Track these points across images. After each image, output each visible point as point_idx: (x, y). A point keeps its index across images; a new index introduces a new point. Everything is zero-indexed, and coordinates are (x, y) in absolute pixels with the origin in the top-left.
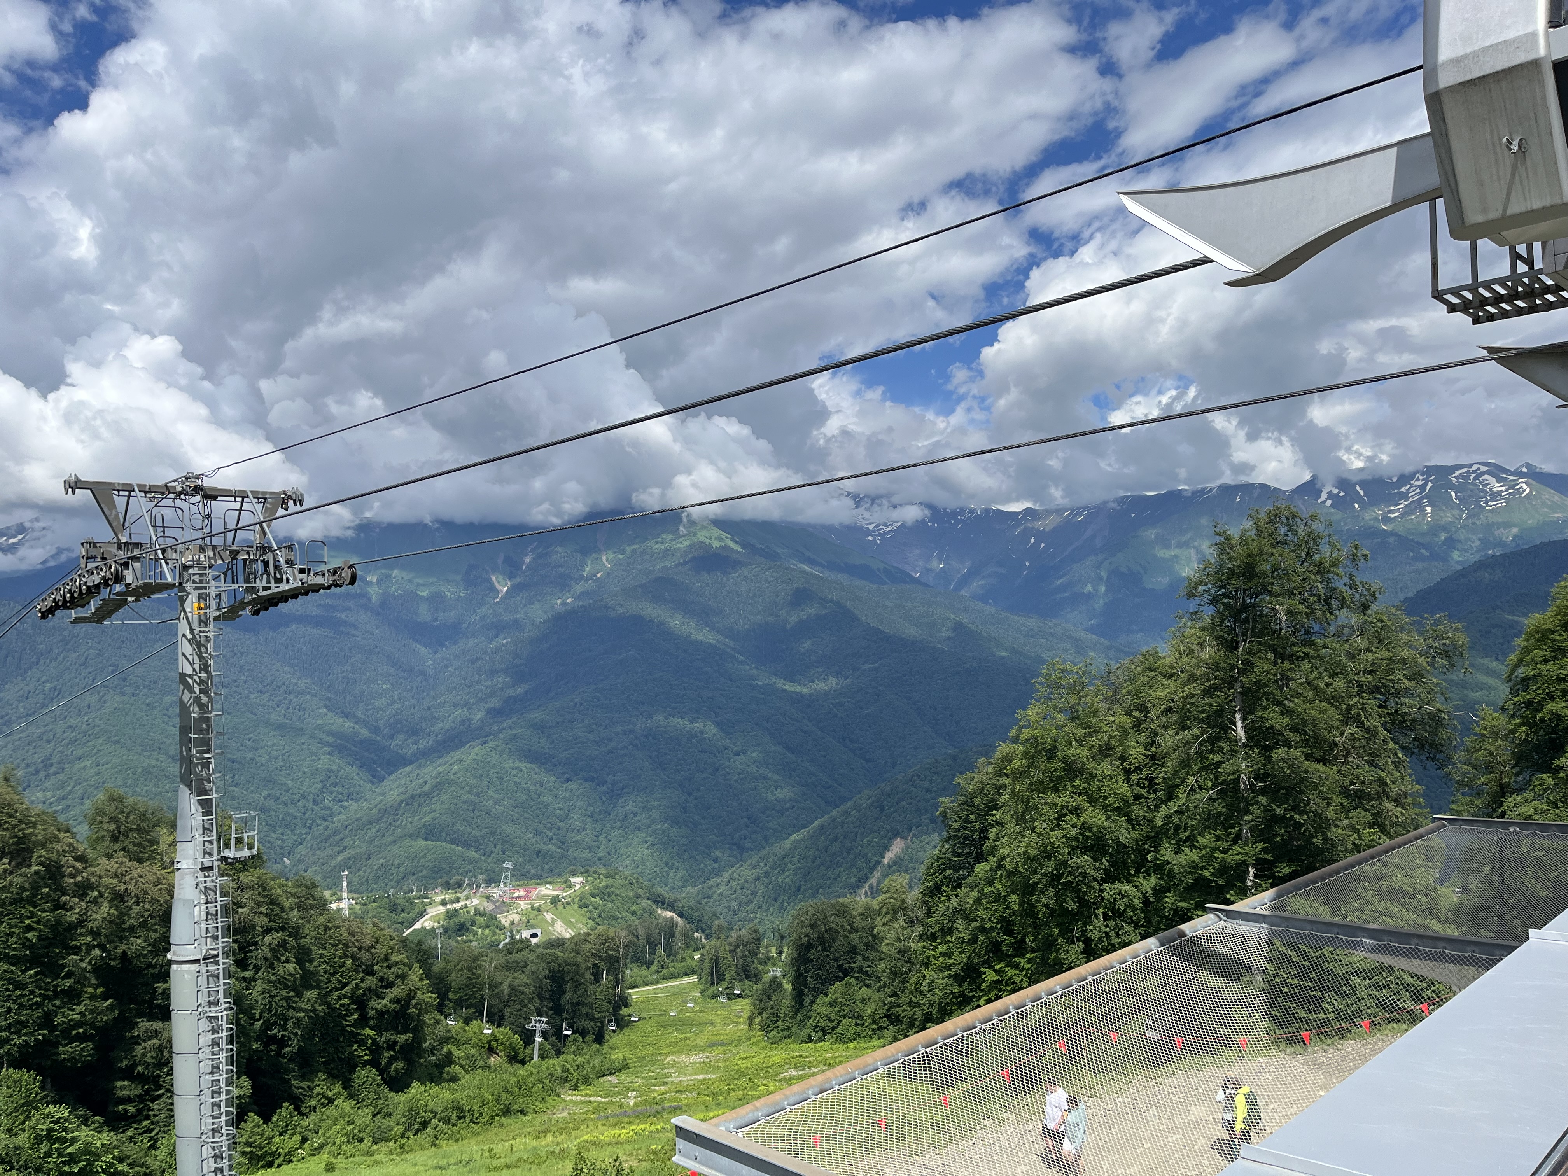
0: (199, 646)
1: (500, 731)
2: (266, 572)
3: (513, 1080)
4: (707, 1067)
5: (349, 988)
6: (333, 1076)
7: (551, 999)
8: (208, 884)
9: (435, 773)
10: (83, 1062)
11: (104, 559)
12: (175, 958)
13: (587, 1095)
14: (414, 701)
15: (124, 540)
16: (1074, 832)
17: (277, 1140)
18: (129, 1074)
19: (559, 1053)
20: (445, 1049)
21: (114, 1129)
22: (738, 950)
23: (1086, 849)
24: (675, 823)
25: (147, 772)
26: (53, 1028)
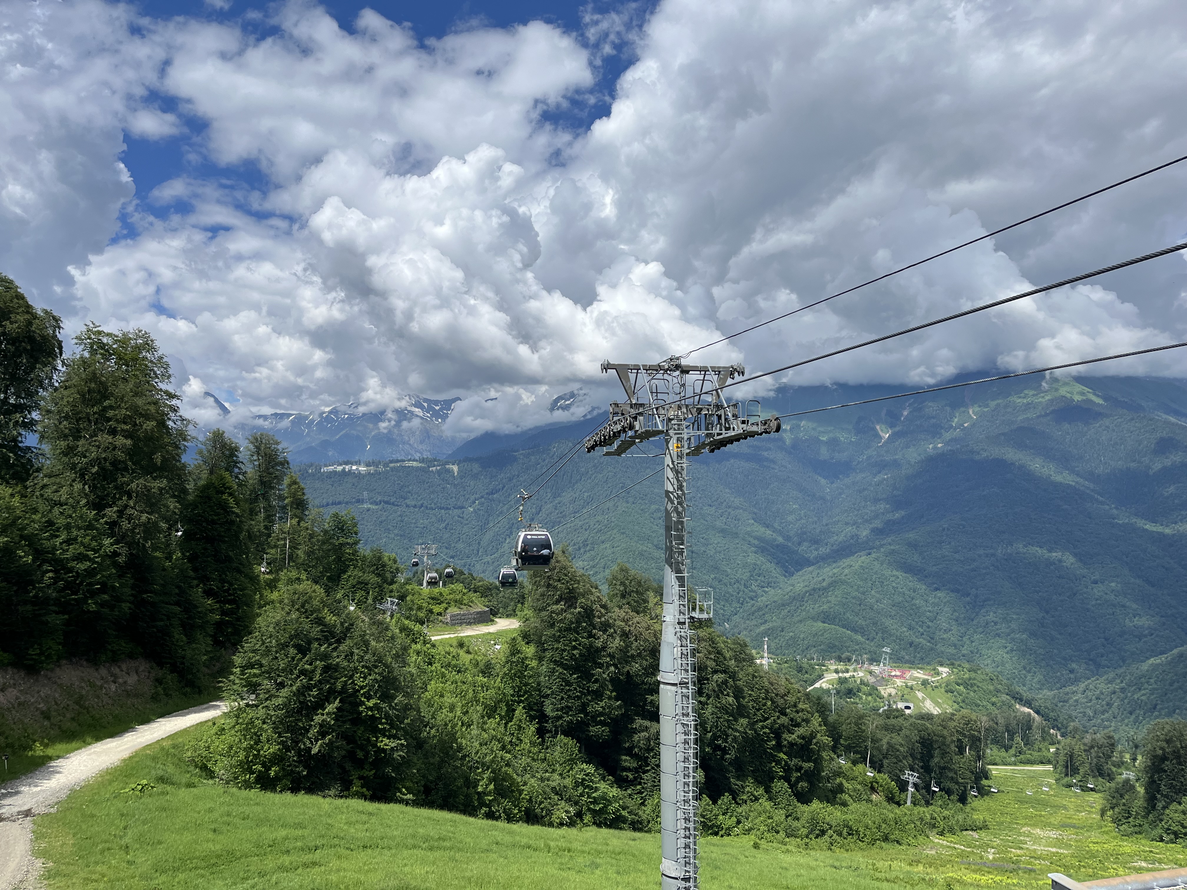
0: (677, 472)
1: (882, 546)
2: (719, 423)
3: (891, 816)
4: (1059, 843)
5: (769, 721)
6: (759, 782)
7: (922, 759)
8: (682, 634)
9: (830, 574)
10: (603, 740)
11: (623, 414)
12: (662, 680)
13: (951, 842)
14: (816, 519)
15: (634, 402)
17: (721, 817)
18: (629, 752)
19: (928, 803)
20: (838, 780)
21: (620, 787)
22: (1092, 751)
24: (1033, 634)
25: (641, 554)
26: (586, 714)
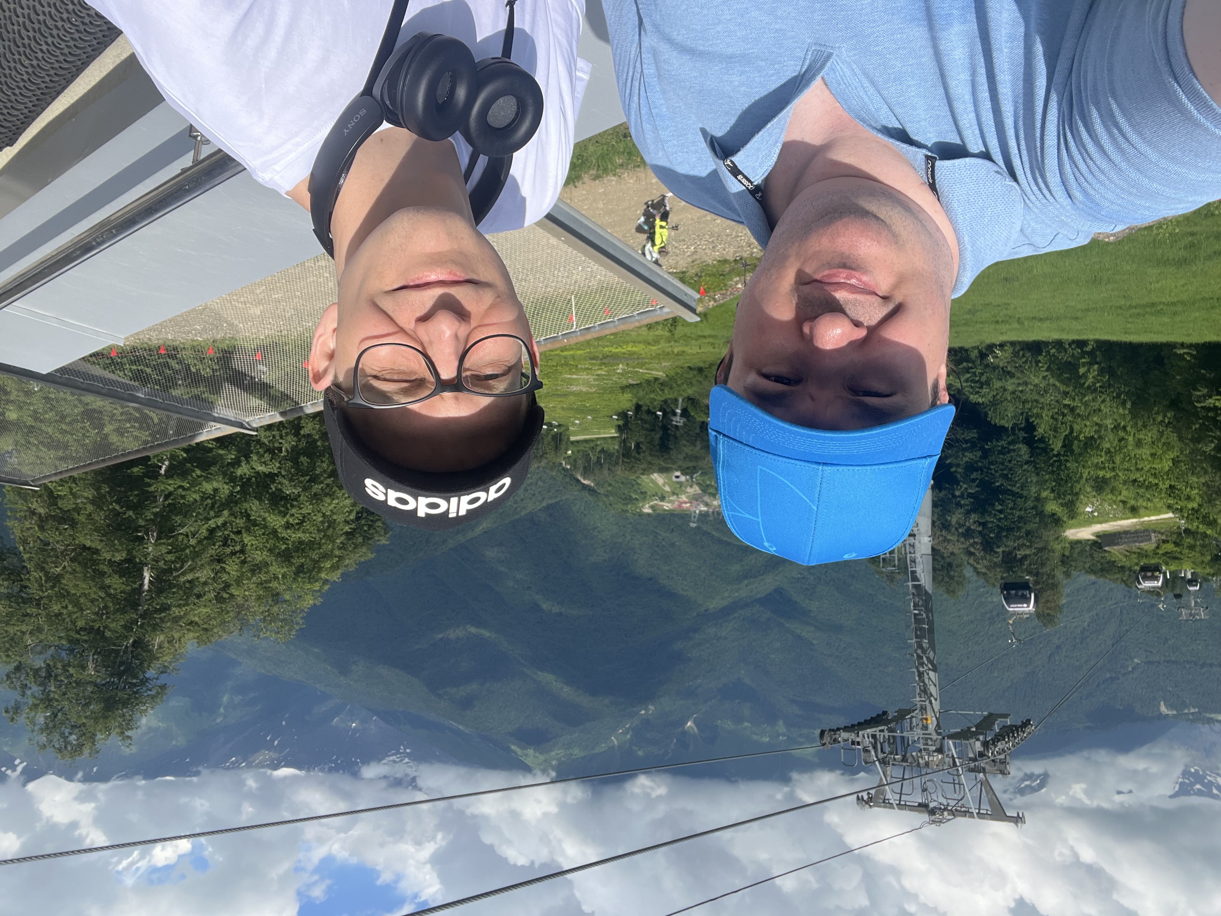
0: (925, 691)
1: (695, 618)
2: (883, 744)
3: (695, 389)
4: (569, 382)
7: (669, 435)
9: (741, 591)
11: (995, 761)
13: (649, 374)
14: (754, 644)
15: (981, 775)
16: (293, 511)
19: (665, 401)
23: (287, 499)
24: (577, 543)
26: (982, 449)
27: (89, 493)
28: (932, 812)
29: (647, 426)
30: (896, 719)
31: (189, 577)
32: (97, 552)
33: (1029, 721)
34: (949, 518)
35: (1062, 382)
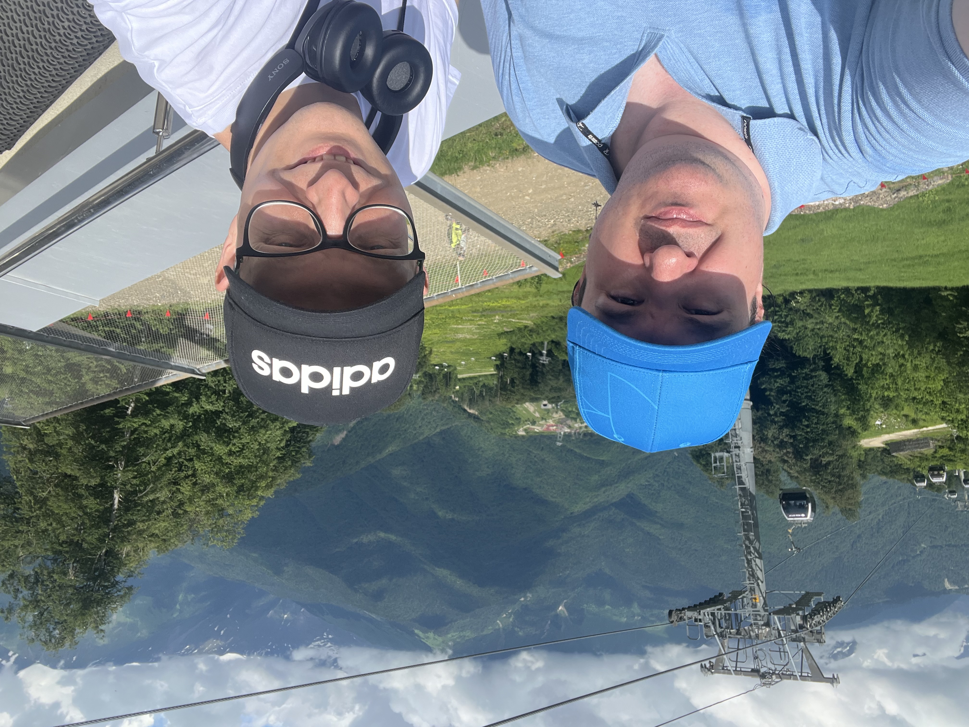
0: (753, 575)
1: (563, 520)
2: (720, 620)
3: (558, 333)
4: (456, 331)
8: (735, 439)
9: (599, 497)
11: (813, 632)
12: (749, 402)
13: (520, 323)
14: (612, 540)
15: (802, 644)
16: (235, 441)
19: (534, 345)
22: (435, 389)
23: (230, 431)
24: (465, 461)
26: (790, 376)
27: (70, 431)
28: (763, 676)
29: (519, 365)
30: (730, 600)
31: (151, 497)
32: (76, 478)
33: (839, 598)
34: (766, 433)
35: (851, 320)
